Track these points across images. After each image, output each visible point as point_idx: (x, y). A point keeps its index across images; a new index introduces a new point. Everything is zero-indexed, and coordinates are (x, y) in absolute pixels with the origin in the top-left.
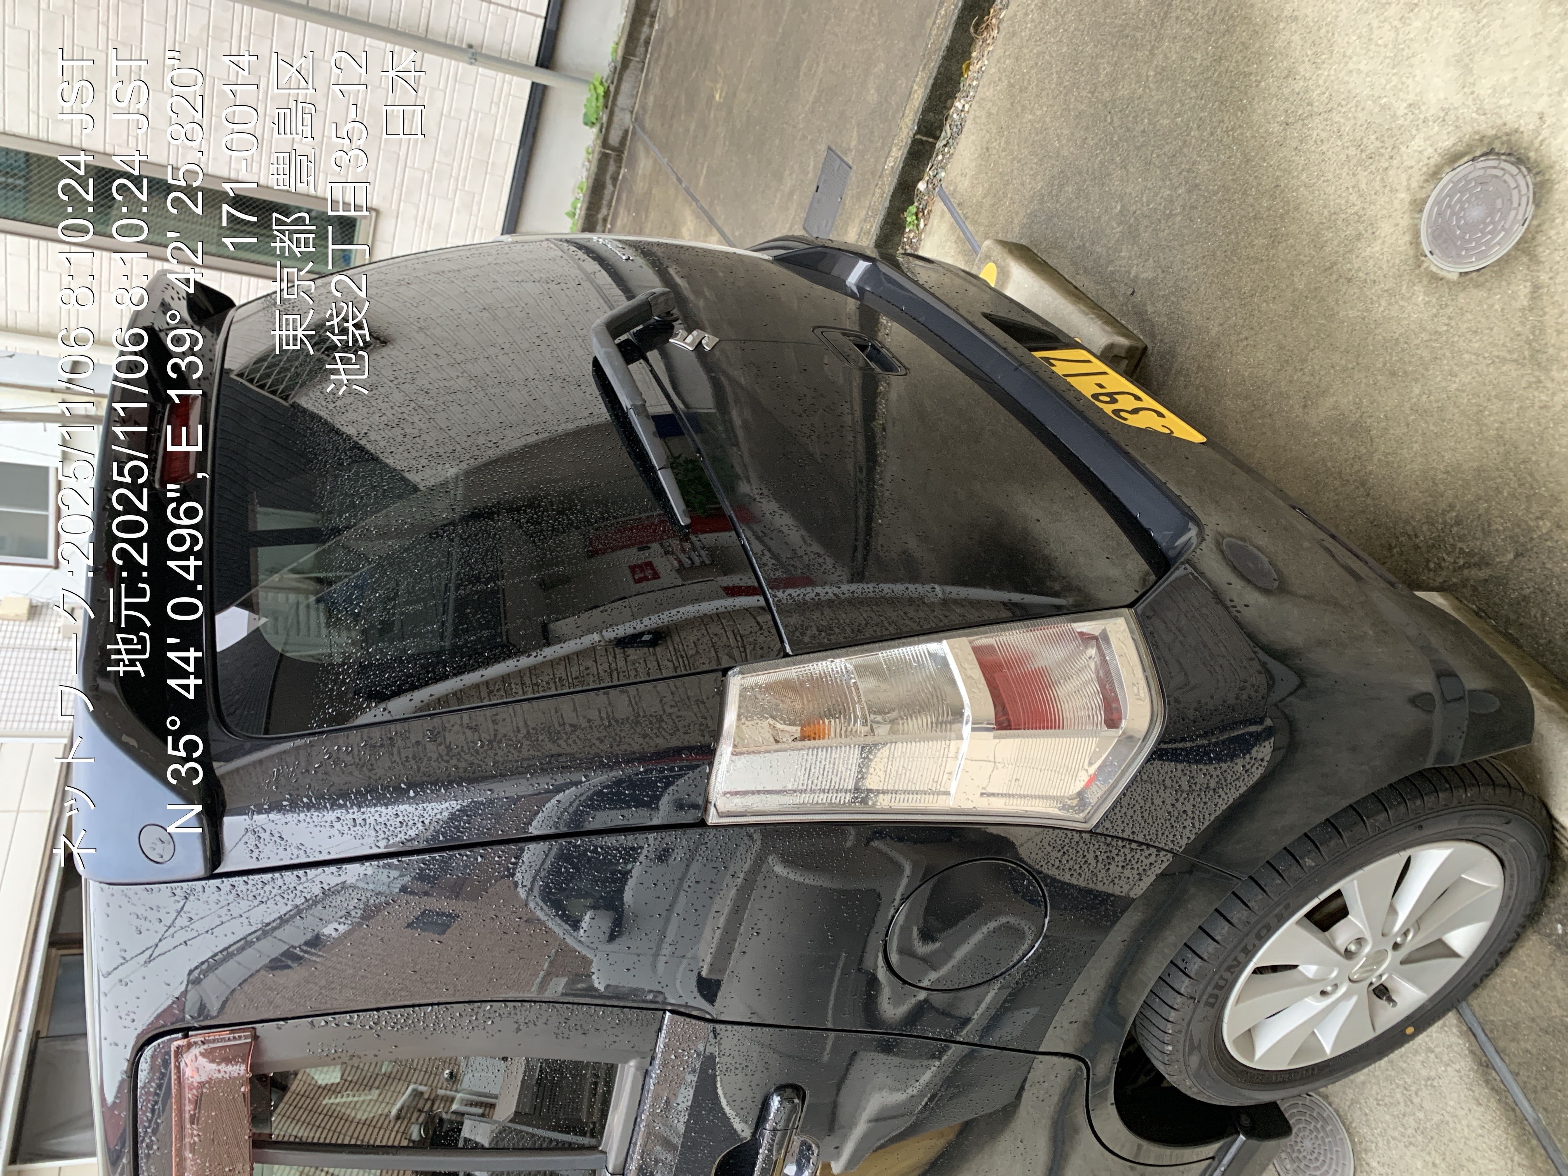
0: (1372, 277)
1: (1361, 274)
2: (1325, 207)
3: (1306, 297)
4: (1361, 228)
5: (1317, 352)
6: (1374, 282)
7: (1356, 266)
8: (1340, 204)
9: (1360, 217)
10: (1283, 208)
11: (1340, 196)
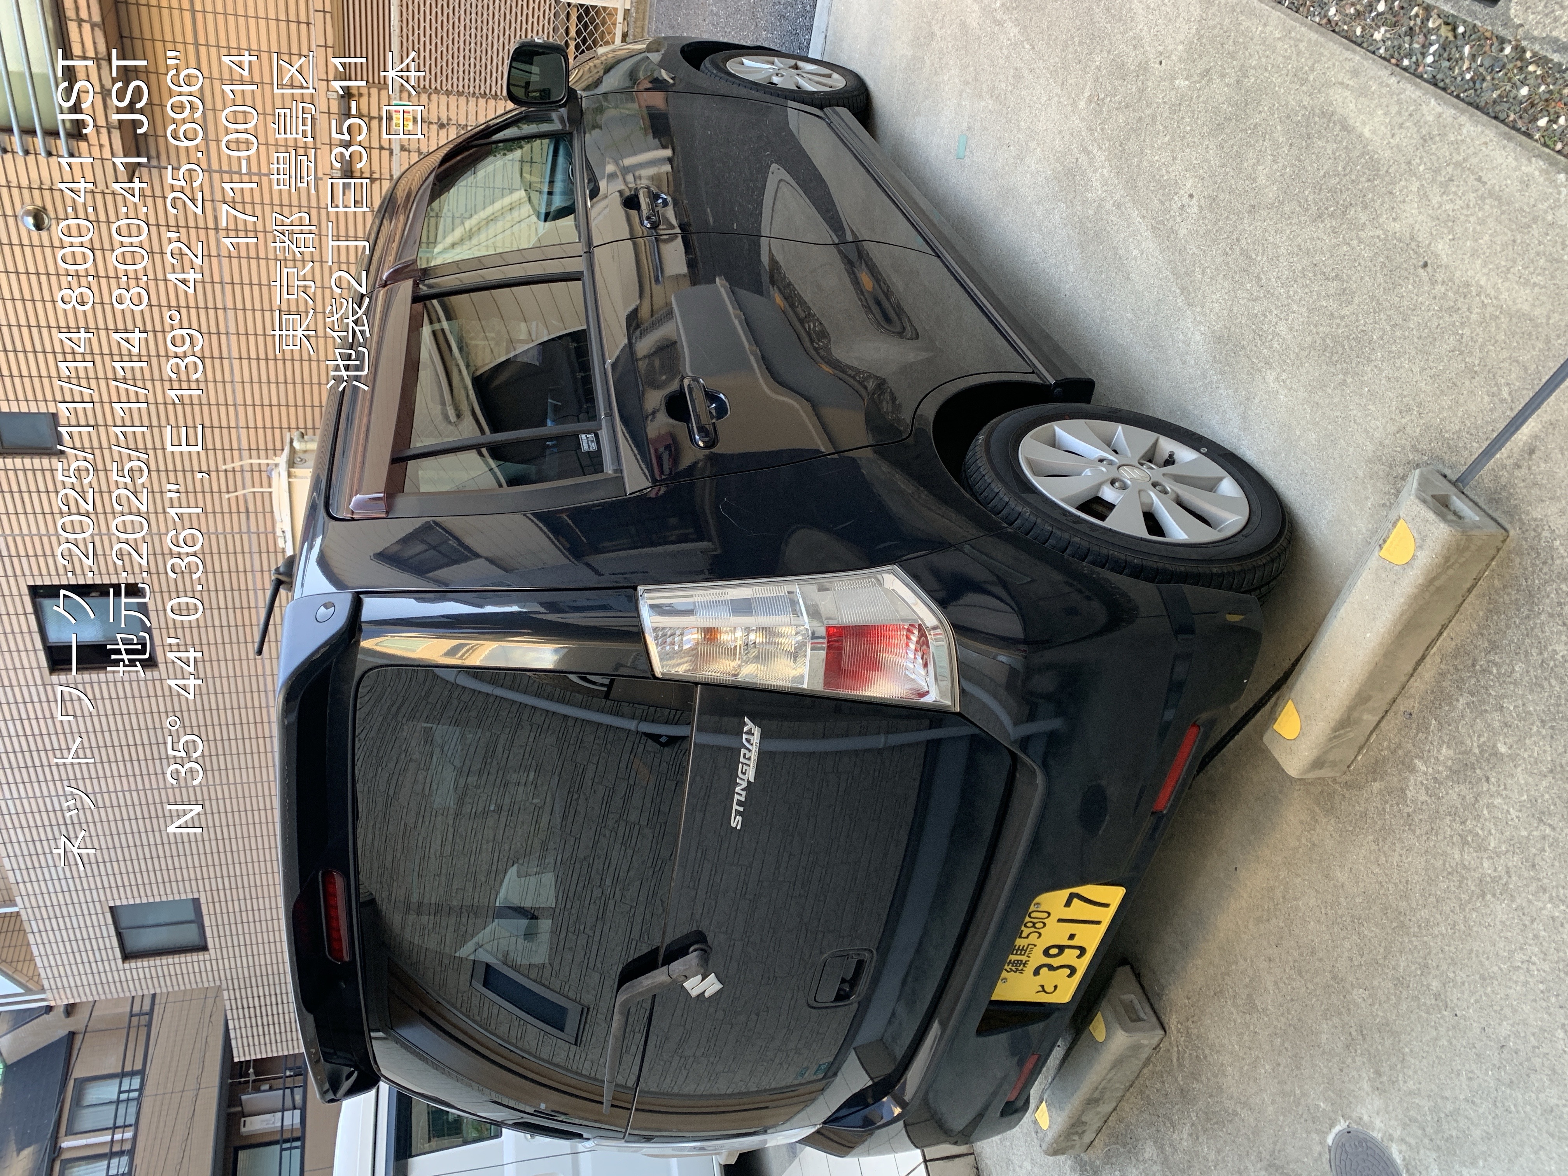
0: (1345, 1070)
1: (1349, 1060)
2: (1411, 1051)
3: (1345, 997)
4: (1385, 1079)
5: (1304, 989)
6: (1341, 1070)
7: (1357, 1059)
8: (1409, 1068)
9: (1393, 1083)
10: (1425, 1004)
11: (1415, 1072)
